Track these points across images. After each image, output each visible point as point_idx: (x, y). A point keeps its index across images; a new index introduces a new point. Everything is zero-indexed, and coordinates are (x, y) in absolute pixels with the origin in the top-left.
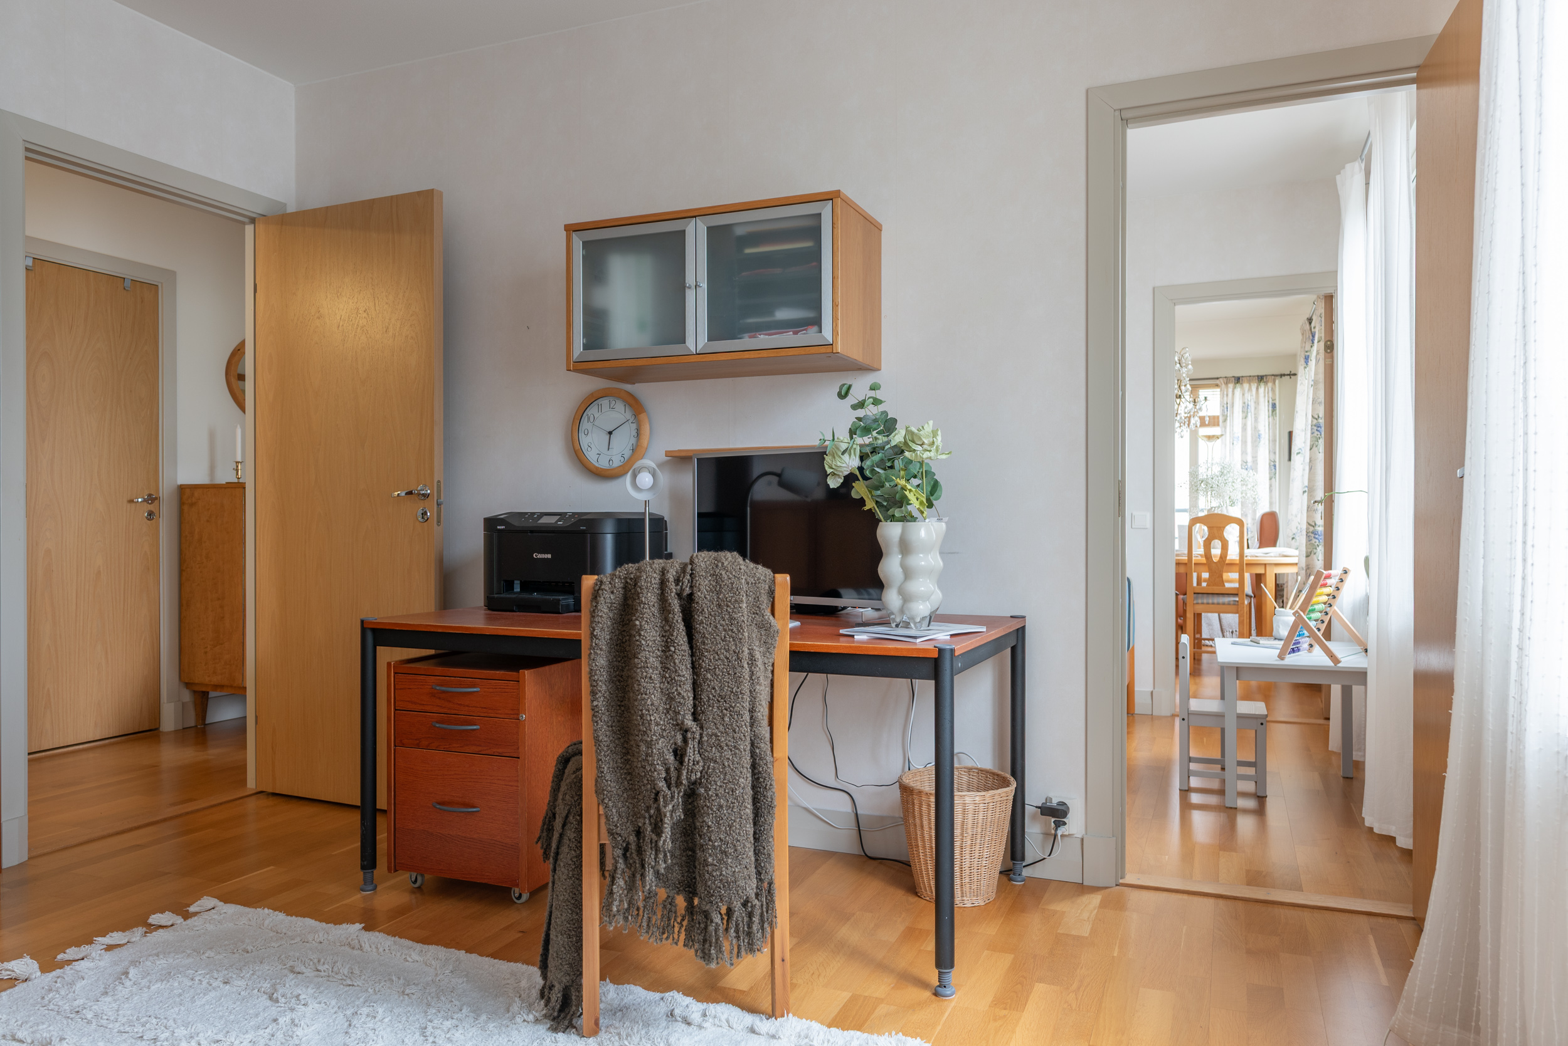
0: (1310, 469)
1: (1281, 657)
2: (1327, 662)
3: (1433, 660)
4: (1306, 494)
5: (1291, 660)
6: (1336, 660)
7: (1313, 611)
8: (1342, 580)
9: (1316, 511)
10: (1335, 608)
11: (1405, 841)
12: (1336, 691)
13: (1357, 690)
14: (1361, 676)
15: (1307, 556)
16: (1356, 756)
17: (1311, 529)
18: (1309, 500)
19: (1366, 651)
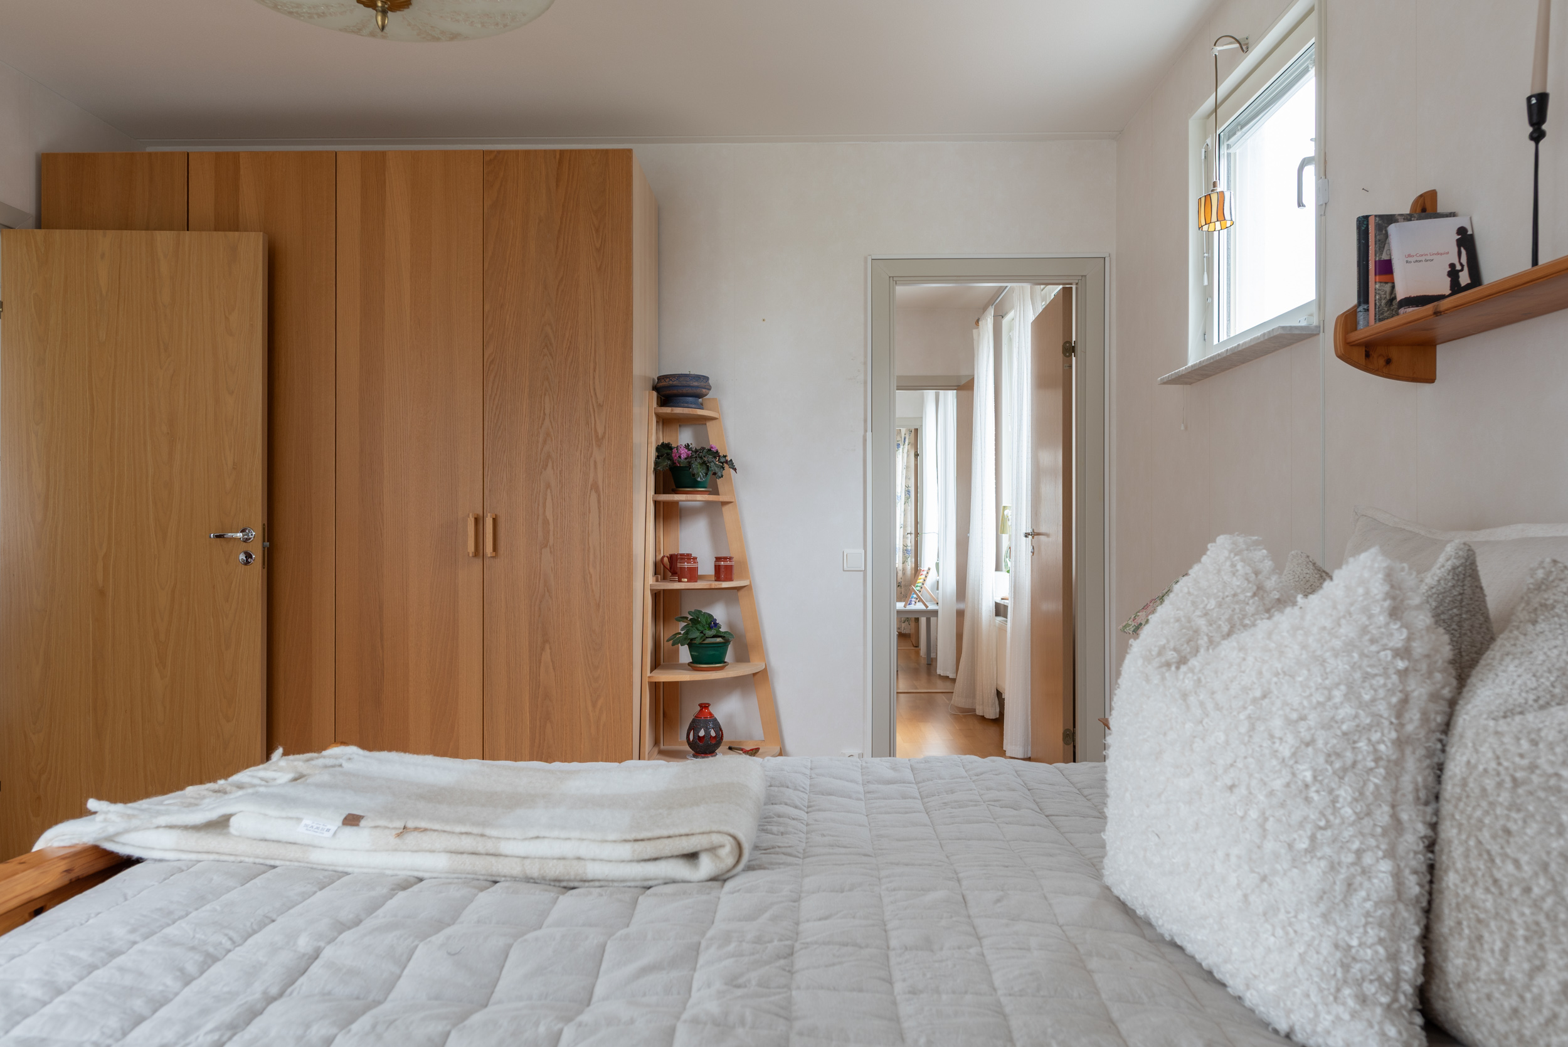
0: (904, 515)
1: (905, 606)
2: (923, 607)
3: (961, 606)
4: (902, 528)
5: (909, 608)
6: (927, 607)
7: (917, 586)
8: (928, 573)
9: (907, 538)
10: (925, 585)
11: (951, 676)
12: (923, 620)
13: (933, 619)
14: (935, 613)
15: (903, 563)
16: (933, 655)
17: (905, 548)
18: (904, 532)
19: (937, 604)
